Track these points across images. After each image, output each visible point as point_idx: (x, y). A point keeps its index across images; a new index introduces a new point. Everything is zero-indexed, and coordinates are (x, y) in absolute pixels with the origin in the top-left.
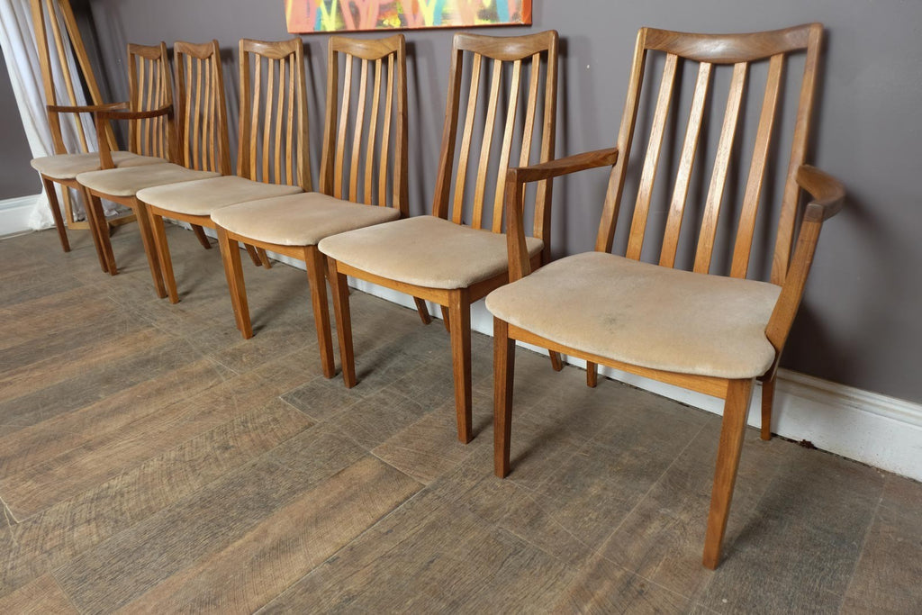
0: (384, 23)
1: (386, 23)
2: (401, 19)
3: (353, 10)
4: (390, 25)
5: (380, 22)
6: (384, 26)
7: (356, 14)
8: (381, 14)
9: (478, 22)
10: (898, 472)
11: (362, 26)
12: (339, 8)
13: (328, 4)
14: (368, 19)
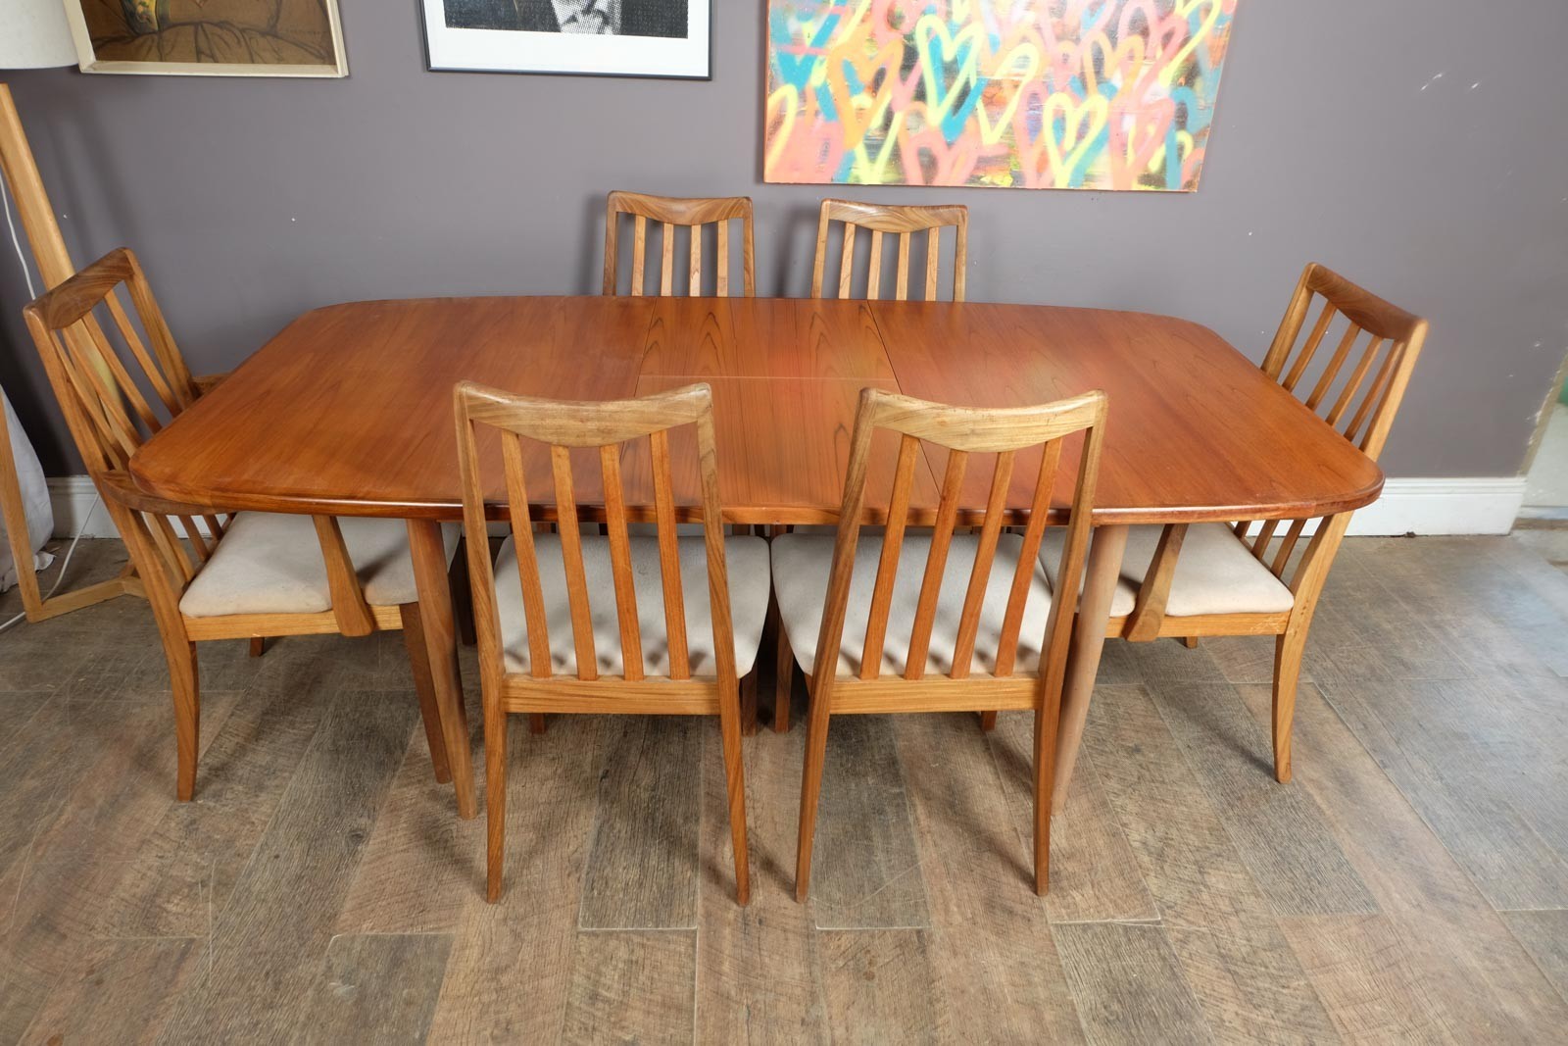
0: (982, 180)
1: (986, 180)
2: (1014, 178)
3: (926, 159)
4: (993, 183)
5: (974, 178)
6: (982, 183)
7: (930, 164)
8: (977, 168)
9: (1136, 186)
10: (1471, 532)
11: (938, 181)
12: (896, 155)
13: (873, 148)
14: (952, 173)
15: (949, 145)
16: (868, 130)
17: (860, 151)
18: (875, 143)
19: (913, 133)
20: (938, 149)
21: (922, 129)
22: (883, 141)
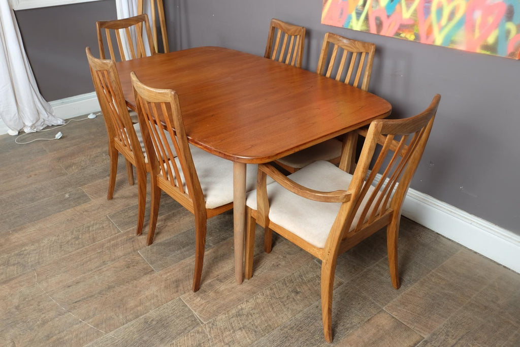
0: (401, 35)
1: (403, 35)
2: (415, 36)
3: (378, 22)
4: (406, 38)
5: (398, 34)
6: (401, 37)
7: (380, 25)
8: (400, 29)
9: (479, 50)
11: (383, 33)
12: (367, 18)
13: (359, 14)
14: (388, 31)
15: (388, 17)
16: (357, 6)
17: (354, 15)
18: (359, 12)
19: (374, 9)
20: (384, 18)
21: (378, 8)
22: (362, 11)
